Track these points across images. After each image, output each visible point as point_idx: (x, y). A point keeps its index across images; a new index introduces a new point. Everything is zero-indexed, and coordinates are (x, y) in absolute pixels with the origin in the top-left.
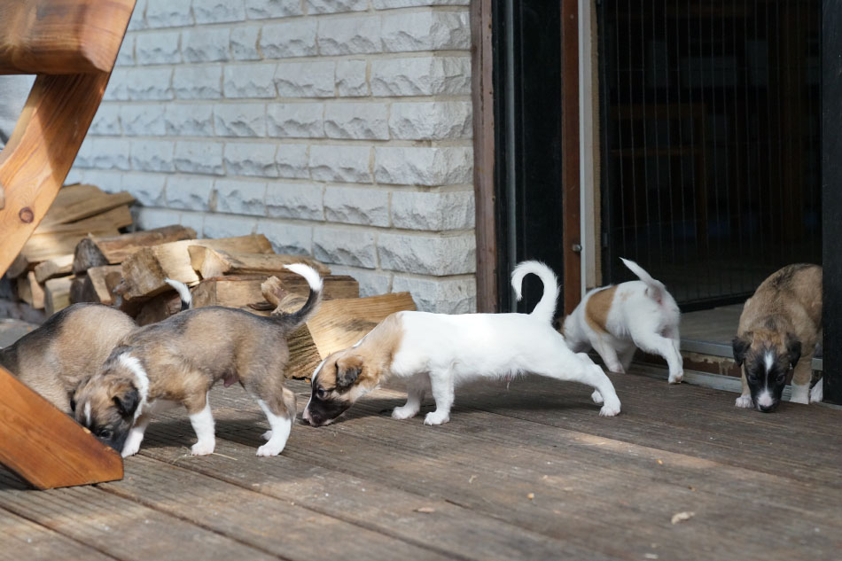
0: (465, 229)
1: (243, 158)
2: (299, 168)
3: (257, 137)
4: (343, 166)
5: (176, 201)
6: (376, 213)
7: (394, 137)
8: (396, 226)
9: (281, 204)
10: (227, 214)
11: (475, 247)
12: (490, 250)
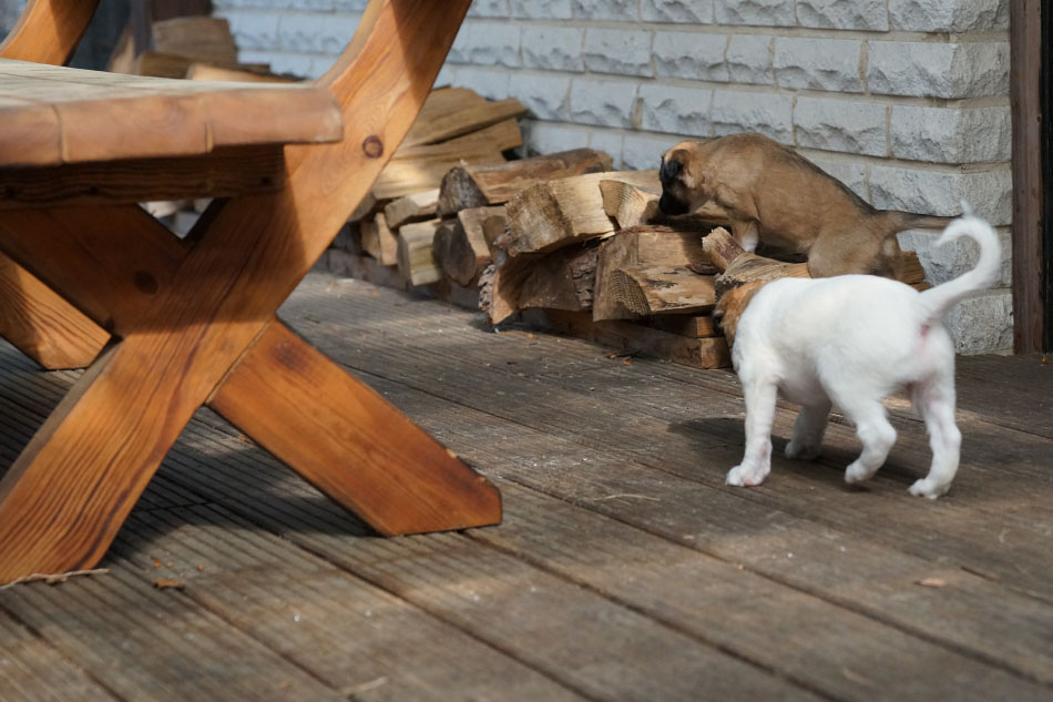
0: (996, 162)
1: (680, 54)
2: (760, 69)
3: (701, 24)
4: (823, 68)
5: (584, 113)
6: (868, 136)
7: (896, 27)
8: (897, 155)
9: (733, 121)
10: (655, 133)
11: (1011, 187)
12: (1033, 191)
